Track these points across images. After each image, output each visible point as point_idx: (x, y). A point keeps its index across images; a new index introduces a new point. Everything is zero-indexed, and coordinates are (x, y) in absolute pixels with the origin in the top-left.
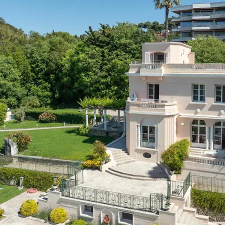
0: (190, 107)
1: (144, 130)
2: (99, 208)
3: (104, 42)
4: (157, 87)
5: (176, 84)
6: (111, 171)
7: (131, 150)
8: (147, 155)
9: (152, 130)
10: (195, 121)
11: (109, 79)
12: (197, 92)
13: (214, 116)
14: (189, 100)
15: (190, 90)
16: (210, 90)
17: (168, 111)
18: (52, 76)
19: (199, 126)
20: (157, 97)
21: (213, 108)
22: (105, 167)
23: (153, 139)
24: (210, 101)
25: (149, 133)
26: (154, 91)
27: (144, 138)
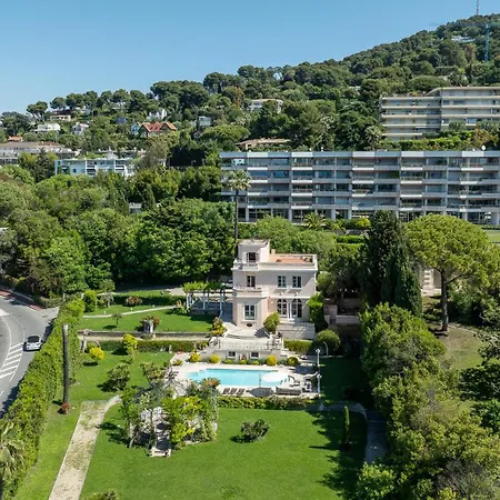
0: (276, 291)
1: (247, 308)
2: (239, 352)
3: (176, 222)
4: (253, 278)
5: (267, 277)
6: (229, 336)
7: (238, 323)
8: (249, 325)
9: (253, 308)
10: (280, 300)
11: (183, 259)
12: (281, 281)
13: (292, 297)
14: (276, 287)
15: (277, 280)
16: (289, 280)
17: (264, 294)
18: (113, 255)
19: (282, 303)
20: (253, 286)
21: (291, 292)
22: (225, 334)
23: (253, 314)
24: (289, 287)
25: (250, 310)
26: (251, 281)
27: (247, 314)
